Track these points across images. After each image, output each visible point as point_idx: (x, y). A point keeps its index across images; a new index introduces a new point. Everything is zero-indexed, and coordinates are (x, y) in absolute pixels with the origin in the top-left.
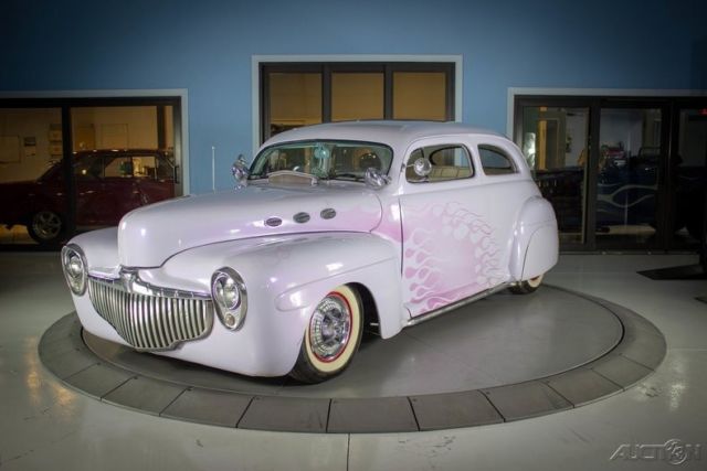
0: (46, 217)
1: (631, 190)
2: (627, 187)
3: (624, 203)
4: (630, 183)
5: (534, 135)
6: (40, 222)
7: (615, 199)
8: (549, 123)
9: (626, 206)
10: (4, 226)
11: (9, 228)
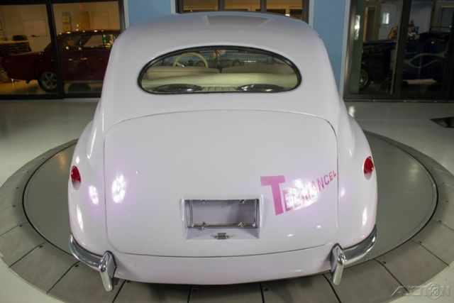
0: (49, 75)
1: (424, 57)
2: (421, 55)
3: (418, 66)
4: (424, 51)
5: (359, 17)
6: (45, 79)
7: (413, 62)
8: (369, 8)
9: (420, 67)
10: (25, 81)
11: (28, 83)
